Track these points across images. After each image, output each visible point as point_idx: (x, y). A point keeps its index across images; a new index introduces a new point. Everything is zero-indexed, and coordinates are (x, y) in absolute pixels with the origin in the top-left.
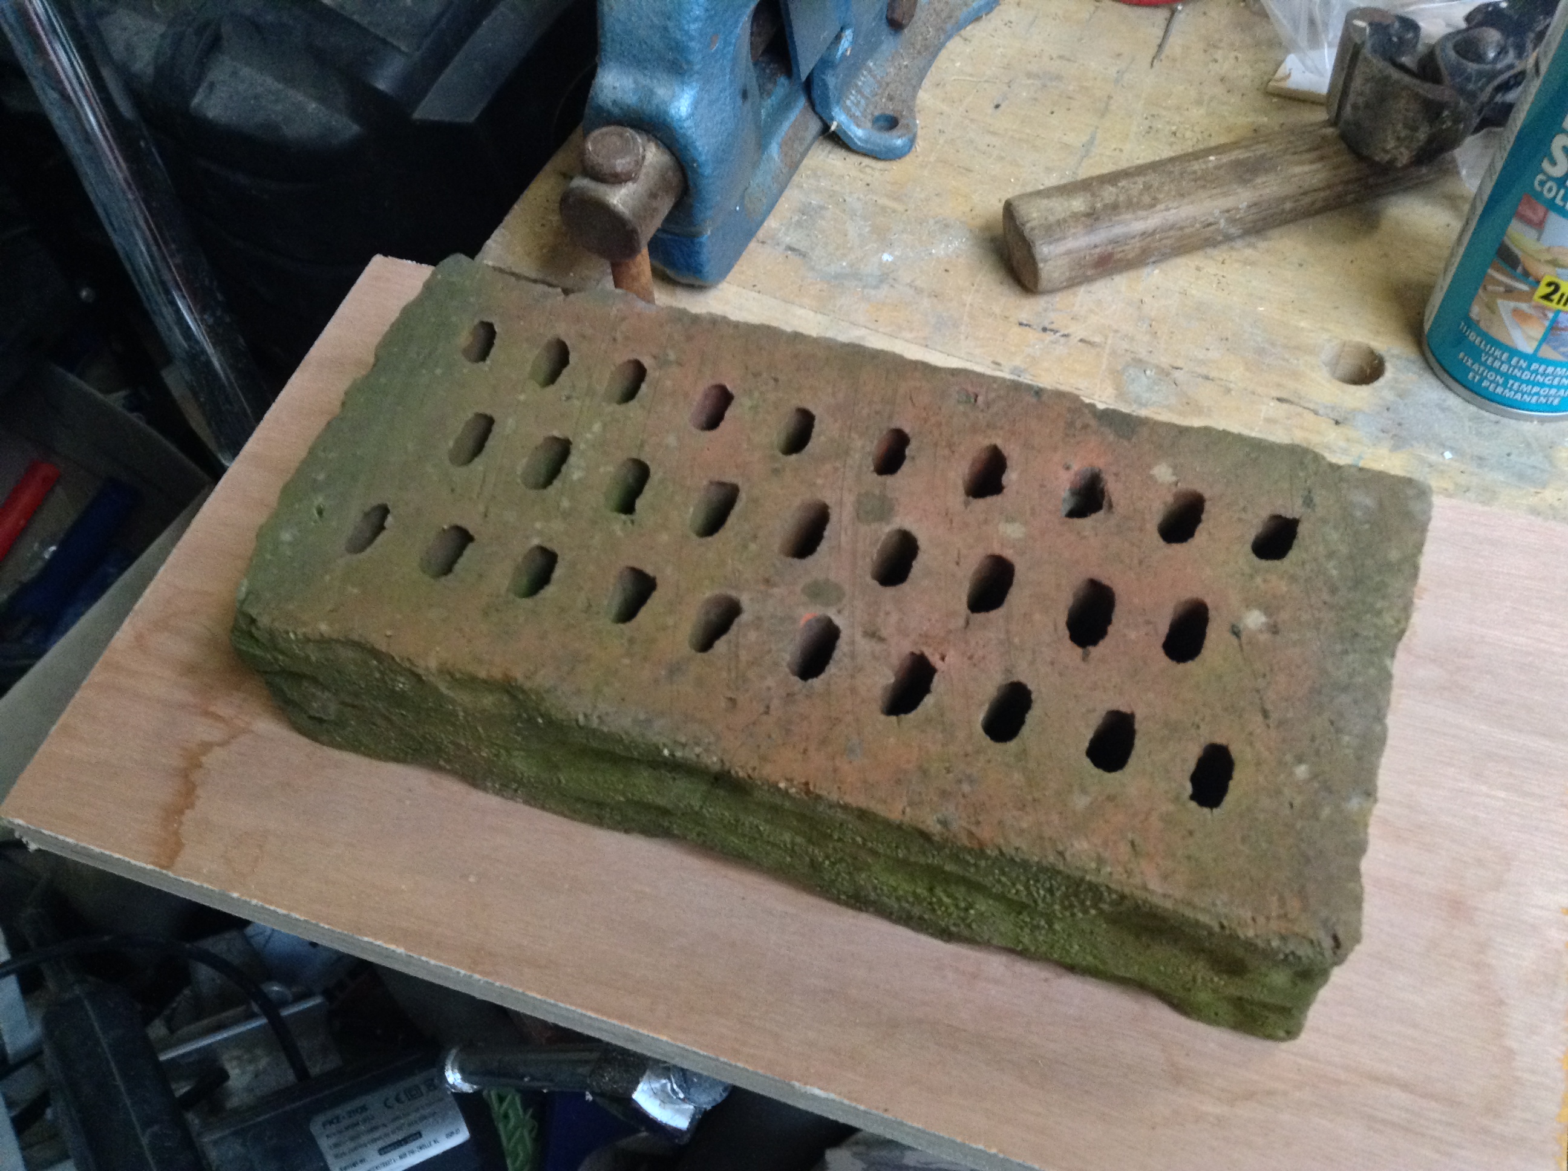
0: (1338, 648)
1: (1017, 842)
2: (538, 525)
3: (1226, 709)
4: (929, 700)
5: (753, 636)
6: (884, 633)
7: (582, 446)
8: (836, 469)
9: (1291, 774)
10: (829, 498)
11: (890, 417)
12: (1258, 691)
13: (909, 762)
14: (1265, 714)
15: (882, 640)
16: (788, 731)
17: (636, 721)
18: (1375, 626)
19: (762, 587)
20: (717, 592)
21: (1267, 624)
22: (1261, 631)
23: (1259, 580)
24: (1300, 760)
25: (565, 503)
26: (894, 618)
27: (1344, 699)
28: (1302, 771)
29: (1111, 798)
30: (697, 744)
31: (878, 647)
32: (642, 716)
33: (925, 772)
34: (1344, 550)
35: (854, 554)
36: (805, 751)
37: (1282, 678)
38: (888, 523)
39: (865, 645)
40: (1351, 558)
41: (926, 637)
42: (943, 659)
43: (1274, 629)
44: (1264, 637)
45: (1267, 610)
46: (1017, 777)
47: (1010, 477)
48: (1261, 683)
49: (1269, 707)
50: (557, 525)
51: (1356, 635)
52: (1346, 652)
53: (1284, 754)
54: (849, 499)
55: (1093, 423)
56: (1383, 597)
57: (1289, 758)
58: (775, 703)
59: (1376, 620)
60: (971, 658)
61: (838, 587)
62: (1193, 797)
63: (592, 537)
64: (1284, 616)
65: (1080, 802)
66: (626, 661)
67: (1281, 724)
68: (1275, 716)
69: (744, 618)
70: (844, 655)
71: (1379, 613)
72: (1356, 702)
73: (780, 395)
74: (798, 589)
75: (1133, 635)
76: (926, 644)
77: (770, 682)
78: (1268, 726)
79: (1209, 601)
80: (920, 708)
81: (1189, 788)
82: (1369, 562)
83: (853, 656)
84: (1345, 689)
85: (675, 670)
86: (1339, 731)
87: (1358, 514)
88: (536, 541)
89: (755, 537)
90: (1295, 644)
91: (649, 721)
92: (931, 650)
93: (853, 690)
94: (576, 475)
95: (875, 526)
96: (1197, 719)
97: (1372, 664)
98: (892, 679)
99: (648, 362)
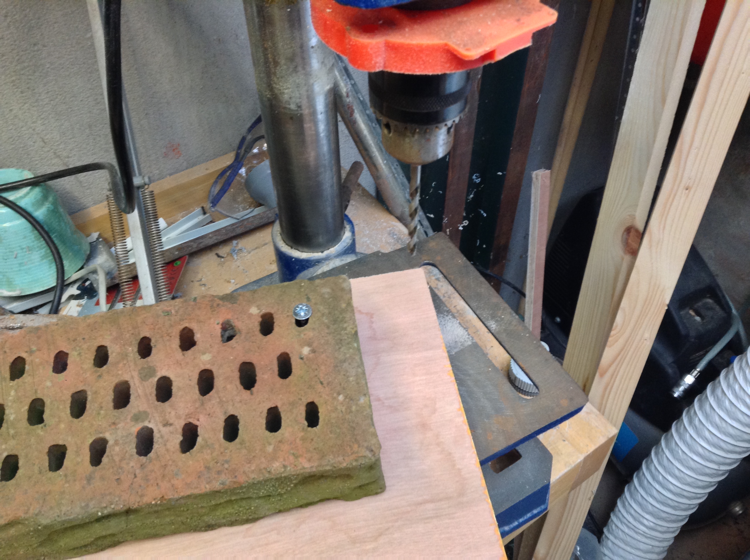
0: (337, 347)
1: (252, 476)
2: (3, 447)
3: (308, 388)
4: (199, 440)
5: (117, 449)
6: (171, 421)
7: (10, 404)
8: (125, 364)
9: (338, 400)
10: (126, 377)
11: (139, 333)
12: (316, 376)
13: (200, 467)
14: (322, 383)
15: (171, 425)
16: (148, 480)
17: (82, 508)
18: (346, 334)
19: (113, 427)
20: (94, 438)
21: (310, 350)
22: (309, 354)
23: (302, 335)
24: (339, 394)
25: (12, 432)
26: (173, 413)
27: (346, 365)
28: (341, 398)
29: (280, 442)
30: (112, 504)
31: (171, 428)
32: (83, 505)
33: (208, 468)
34: (326, 311)
35: (146, 395)
36: (157, 484)
37: (323, 368)
38: (156, 376)
39: (165, 430)
40: (330, 313)
41: (188, 415)
42: (198, 420)
43: (313, 351)
44: (311, 355)
45: (309, 345)
46: (244, 451)
47: (197, 337)
48: (316, 373)
49: (322, 380)
50: (12, 443)
51: (341, 340)
52: (340, 348)
53: (333, 394)
54: (135, 374)
55: (221, 302)
56: (345, 322)
57: (335, 395)
58: (138, 471)
59: (346, 332)
60: (209, 415)
61: (145, 412)
62: (309, 426)
63: (30, 440)
64: (315, 345)
65: (270, 449)
66: (67, 485)
67: (328, 384)
68: (325, 383)
69: (111, 443)
70: (158, 438)
71: (345, 329)
72: (350, 364)
73: (88, 344)
74: (128, 420)
75: (266, 377)
76: (190, 418)
77: (132, 464)
78: (324, 387)
79: (288, 351)
80: (197, 444)
81: (306, 423)
82: (336, 312)
83: (162, 437)
84: (345, 361)
85: (89, 479)
86: (348, 377)
87: (327, 296)
88: (5, 454)
89: (101, 407)
90: (322, 353)
91: (87, 505)
92: (192, 419)
93: (167, 450)
94: (12, 417)
95: (151, 380)
96: (300, 397)
97: (350, 348)
98: (181, 438)
99: (24, 355)
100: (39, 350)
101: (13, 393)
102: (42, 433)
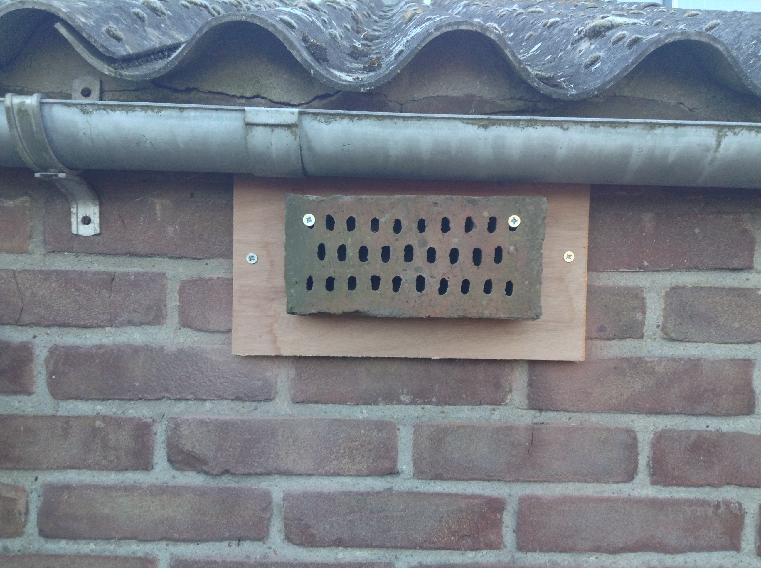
0: (530, 250)
1: (474, 315)
2: (348, 271)
3: (509, 272)
4: (448, 289)
5: (406, 285)
6: (435, 276)
7: (349, 246)
8: (411, 235)
9: (525, 284)
10: (411, 243)
11: (419, 216)
12: (515, 266)
13: (448, 305)
14: (518, 271)
16: (422, 305)
18: (537, 242)
19: (404, 272)
20: (394, 276)
21: (514, 249)
23: (511, 238)
24: (526, 280)
25: (352, 263)
26: (436, 270)
27: (533, 263)
28: (527, 282)
29: (490, 300)
31: (434, 280)
33: (452, 306)
34: (529, 224)
35: (422, 257)
36: (427, 308)
37: (520, 262)
38: (427, 246)
39: (431, 280)
41: (444, 274)
42: (449, 278)
43: (516, 249)
44: (515, 252)
45: (515, 245)
46: (471, 301)
47: (451, 225)
48: (516, 264)
49: (518, 269)
50: (352, 270)
51: (534, 246)
52: (532, 251)
54: (416, 242)
55: (467, 204)
56: (539, 234)
57: (524, 280)
58: (417, 300)
60: (454, 276)
61: (421, 267)
63: (361, 270)
64: (518, 246)
65: (484, 303)
66: (381, 299)
67: (521, 272)
69: (403, 280)
70: (427, 283)
71: (538, 239)
72: (536, 263)
73: (390, 217)
74: (412, 270)
75: (487, 260)
77: (414, 295)
78: (518, 274)
79: (502, 246)
80: (447, 291)
81: (505, 293)
82: (535, 226)
83: (429, 283)
84: (533, 260)
85: (393, 299)
86: (533, 271)
87: (531, 213)
88: (349, 276)
89: (398, 259)
90: (521, 252)
92: (445, 277)
93: (432, 291)
94: (350, 254)
95: (424, 248)
96: (504, 277)
97: (538, 252)
98: (439, 286)
99: (354, 216)
100: (363, 214)
101: (350, 239)
102: (367, 268)
